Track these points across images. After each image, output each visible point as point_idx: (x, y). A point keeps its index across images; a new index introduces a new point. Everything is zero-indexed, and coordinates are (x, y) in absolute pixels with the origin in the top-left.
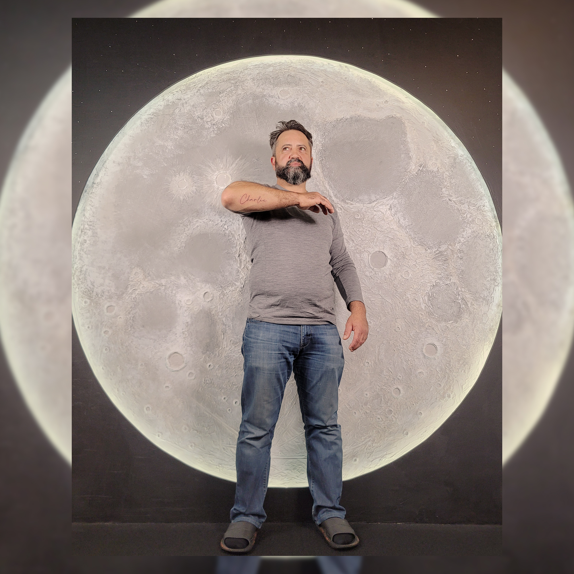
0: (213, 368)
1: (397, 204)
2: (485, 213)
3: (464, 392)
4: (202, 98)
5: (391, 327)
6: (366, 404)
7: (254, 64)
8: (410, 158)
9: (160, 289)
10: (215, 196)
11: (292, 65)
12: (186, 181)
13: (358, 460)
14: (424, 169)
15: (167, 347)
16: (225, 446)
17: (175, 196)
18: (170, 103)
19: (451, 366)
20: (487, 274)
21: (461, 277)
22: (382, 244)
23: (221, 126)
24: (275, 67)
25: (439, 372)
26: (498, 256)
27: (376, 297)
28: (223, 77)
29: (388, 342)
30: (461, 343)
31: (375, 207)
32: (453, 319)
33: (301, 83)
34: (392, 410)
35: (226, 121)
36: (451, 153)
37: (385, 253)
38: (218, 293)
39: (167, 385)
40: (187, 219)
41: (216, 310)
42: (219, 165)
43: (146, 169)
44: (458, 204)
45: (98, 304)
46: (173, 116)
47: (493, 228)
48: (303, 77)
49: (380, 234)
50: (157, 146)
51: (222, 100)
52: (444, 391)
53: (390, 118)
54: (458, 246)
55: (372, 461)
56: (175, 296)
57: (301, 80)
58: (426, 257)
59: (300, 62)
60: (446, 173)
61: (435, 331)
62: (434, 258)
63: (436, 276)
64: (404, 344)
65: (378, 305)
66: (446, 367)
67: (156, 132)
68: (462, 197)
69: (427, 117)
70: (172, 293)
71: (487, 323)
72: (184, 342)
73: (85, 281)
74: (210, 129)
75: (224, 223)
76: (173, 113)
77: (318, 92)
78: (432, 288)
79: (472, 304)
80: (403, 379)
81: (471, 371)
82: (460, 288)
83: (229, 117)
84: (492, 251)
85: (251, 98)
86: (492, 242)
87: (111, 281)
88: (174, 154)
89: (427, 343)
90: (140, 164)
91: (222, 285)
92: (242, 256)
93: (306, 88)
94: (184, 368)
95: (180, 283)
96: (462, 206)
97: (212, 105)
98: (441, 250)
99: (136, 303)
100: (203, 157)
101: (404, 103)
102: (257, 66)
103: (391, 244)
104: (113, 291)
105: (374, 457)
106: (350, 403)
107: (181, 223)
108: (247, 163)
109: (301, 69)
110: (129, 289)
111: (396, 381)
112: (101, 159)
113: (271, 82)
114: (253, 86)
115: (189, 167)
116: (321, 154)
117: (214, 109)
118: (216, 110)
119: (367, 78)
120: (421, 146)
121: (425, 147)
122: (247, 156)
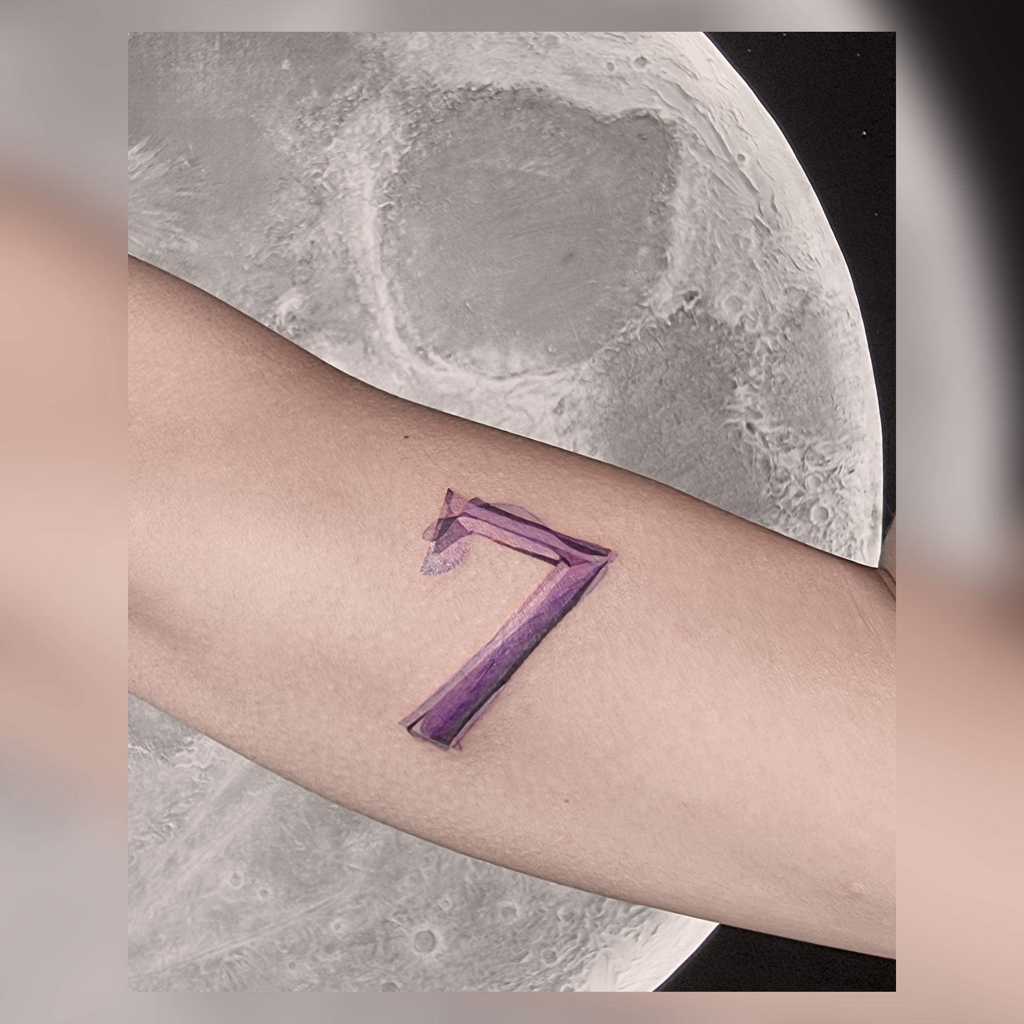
1: (583, 402)
2: (844, 493)
14: (699, 312)
25: (562, 921)
31: (511, 392)
36: (799, 277)
53: (637, 117)
60: (762, 338)
68: (792, 426)
69: (758, 141)
80: (453, 912)
96: (781, 455)
111: (431, 910)
120: (712, 234)
121: (722, 240)
122: (163, 144)
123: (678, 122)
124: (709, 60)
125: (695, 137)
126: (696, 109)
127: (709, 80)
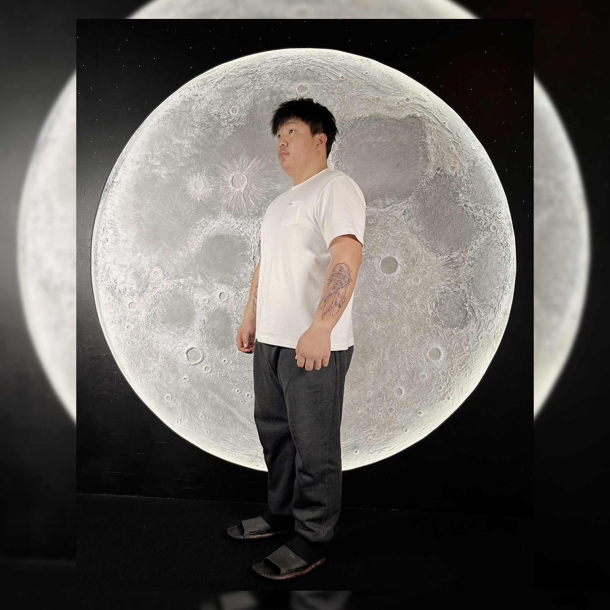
0: (227, 363)
1: (411, 209)
2: (499, 220)
3: (463, 395)
4: (219, 94)
5: (397, 331)
6: (369, 401)
7: (272, 58)
8: (428, 161)
9: (178, 288)
10: (231, 198)
11: (312, 58)
12: (203, 182)
13: (358, 451)
14: (442, 173)
15: (185, 343)
16: (237, 433)
17: (192, 197)
18: (187, 99)
19: (453, 370)
20: (497, 282)
21: (470, 284)
22: (393, 250)
23: (238, 125)
24: (294, 60)
25: (441, 376)
26: (510, 264)
27: (384, 302)
28: (240, 71)
29: (393, 345)
30: (465, 349)
31: (389, 211)
32: (459, 325)
33: (320, 78)
34: (394, 408)
35: (243, 119)
36: (470, 156)
37: (395, 258)
38: (234, 293)
39: (185, 377)
40: (204, 220)
41: (231, 309)
42: (236, 165)
43: (163, 169)
44: (473, 210)
45: (121, 301)
46: (190, 113)
47: (507, 236)
48: (323, 72)
49: (392, 239)
50: (174, 144)
51: (238, 96)
52: (444, 393)
53: (410, 117)
54: (470, 253)
55: (372, 453)
56: (193, 295)
57: (320, 75)
58: (436, 264)
59: (320, 55)
60: (463, 177)
61: (440, 336)
62: (444, 265)
63: (445, 283)
64: (409, 348)
65: (385, 309)
66: (448, 370)
67: (173, 130)
68: (479, 203)
69: (449, 117)
70: (190, 292)
71: (492, 330)
72: (201, 338)
73: (108, 278)
74: (227, 127)
75: (240, 225)
76: (190, 109)
77: (337, 88)
78: (441, 294)
79: (479, 311)
80: (405, 381)
81: (472, 376)
82: (468, 295)
83: (246, 115)
84: (503, 259)
85: (268, 94)
86: (505, 250)
87: (132, 278)
88: (191, 154)
89: (432, 348)
90: (158, 163)
91: (237, 286)
92: (256, 258)
93: (325, 83)
94: (201, 362)
95: (198, 283)
96: (477, 212)
97: (229, 101)
98: (452, 257)
99: (156, 301)
100: (220, 157)
101: (425, 101)
102: (275, 59)
103: (402, 249)
104: (135, 289)
105: (374, 449)
106: (354, 400)
107: (198, 225)
108: (263, 164)
109: (320, 63)
110: (149, 287)
111: (398, 381)
112: (120, 157)
113: (289, 77)
114: (271, 81)
115: (205, 167)
116: (337, 155)
117: (230, 106)
118: (233, 107)
119: (389, 73)
120: (441, 148)
121: (444, 150)
122: (263, 157)
123: (423, 116)
124: (428, 95)
125: (429, 119)
126: (427, 111)
127: (429, 101)
